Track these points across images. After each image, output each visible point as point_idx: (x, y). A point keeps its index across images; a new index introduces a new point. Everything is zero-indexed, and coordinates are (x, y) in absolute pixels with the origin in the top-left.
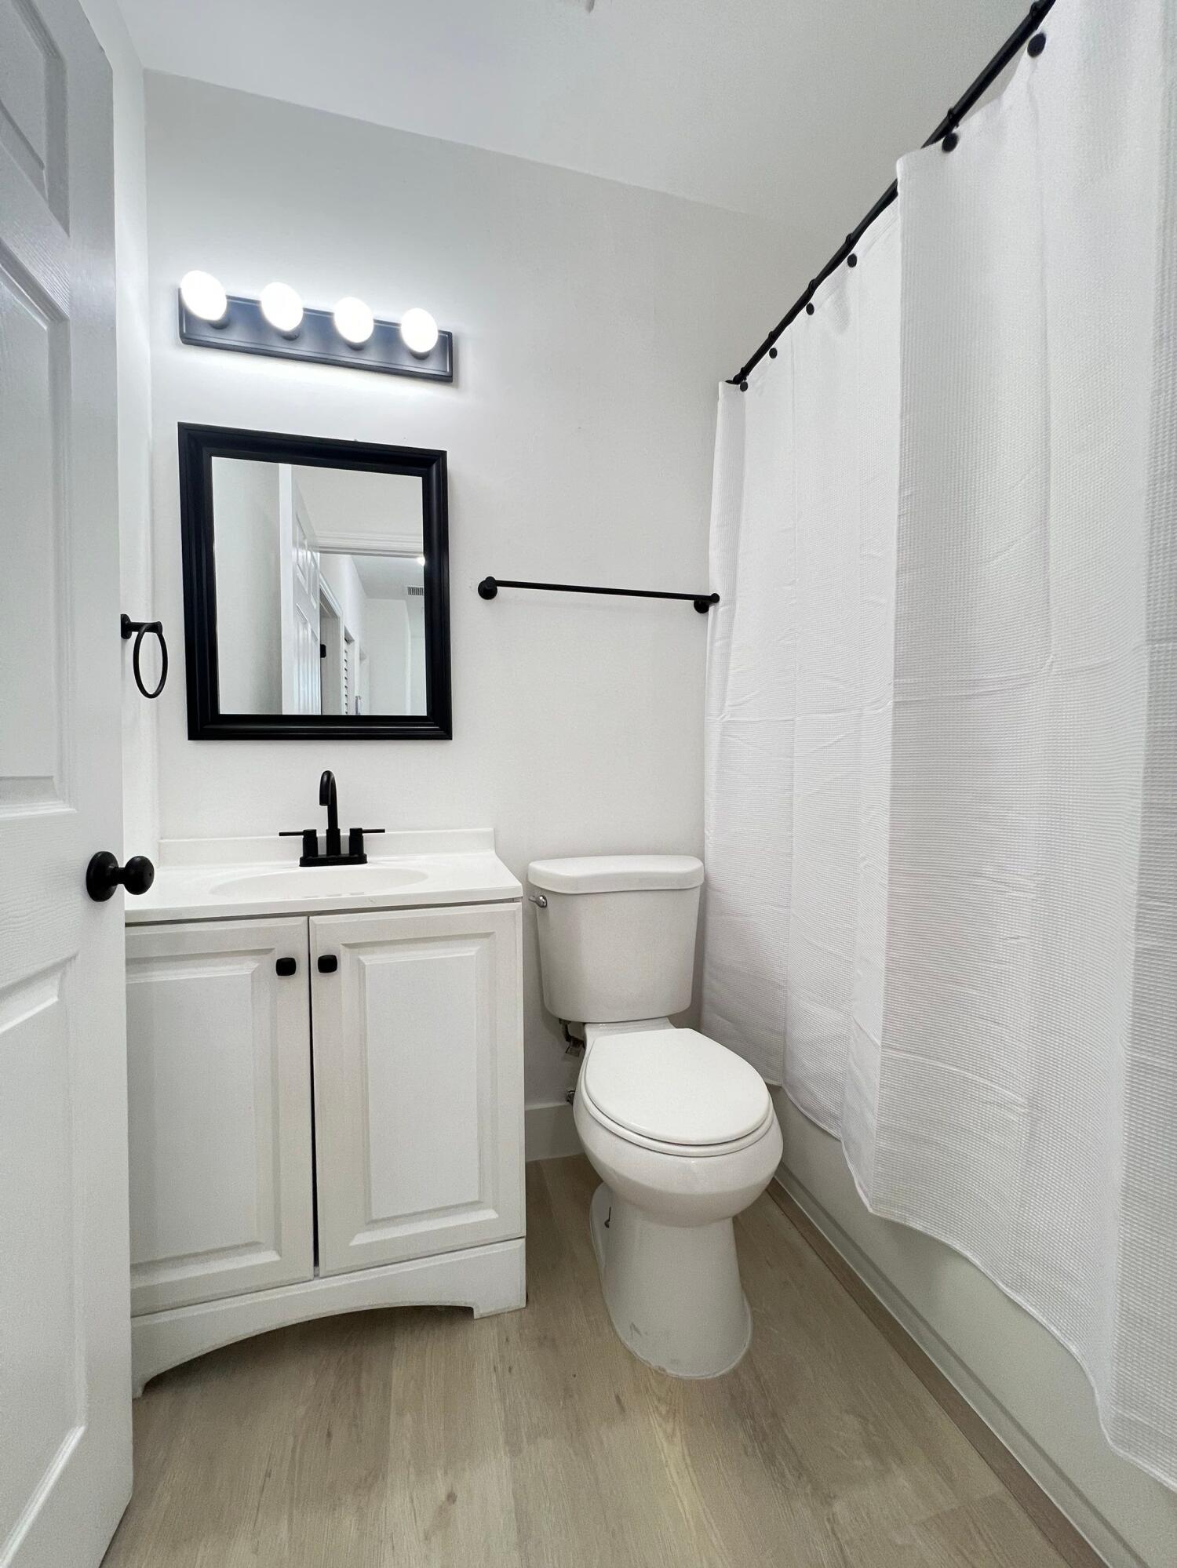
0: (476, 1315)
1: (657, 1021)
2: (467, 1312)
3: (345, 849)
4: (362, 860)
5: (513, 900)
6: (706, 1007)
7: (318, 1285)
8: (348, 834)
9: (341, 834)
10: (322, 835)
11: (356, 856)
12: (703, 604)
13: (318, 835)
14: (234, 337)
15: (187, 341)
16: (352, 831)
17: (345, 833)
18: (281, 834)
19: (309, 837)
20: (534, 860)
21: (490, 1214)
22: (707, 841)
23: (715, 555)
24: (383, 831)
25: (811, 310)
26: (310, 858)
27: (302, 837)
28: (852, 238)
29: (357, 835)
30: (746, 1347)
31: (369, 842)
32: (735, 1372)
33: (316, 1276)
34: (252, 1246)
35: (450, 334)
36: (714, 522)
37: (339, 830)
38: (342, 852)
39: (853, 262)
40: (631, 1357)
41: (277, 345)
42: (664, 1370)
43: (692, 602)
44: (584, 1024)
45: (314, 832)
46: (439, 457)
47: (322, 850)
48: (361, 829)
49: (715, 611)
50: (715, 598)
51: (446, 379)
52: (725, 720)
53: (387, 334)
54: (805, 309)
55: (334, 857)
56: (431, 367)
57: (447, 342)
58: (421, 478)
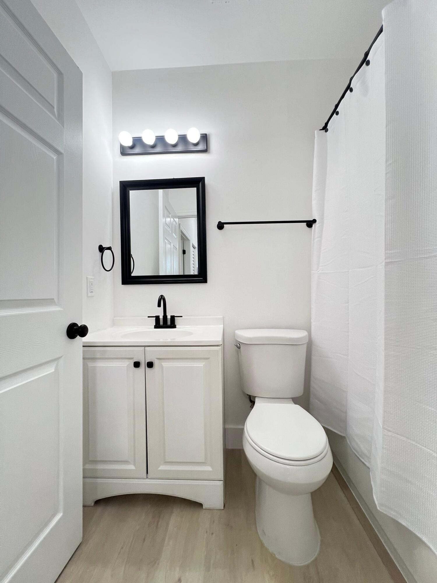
0: (204, 507)
1: (286, 400)
2: (200, 505)
3: (169, 323)
4: (174, 327)
5: (218, 346)
6: (312, 396)
7: (148, 481)
8: (170, 317)
9: (168, 317)
10: (161, 317)
11: (172, 325)
12: (310, 224)
13: (160, 317)
14: (137, 150)
15: (123, 154)
16: (171, 316)
17: (169, 317)
18: (148, 317)
19: (157, 318)
20: (237, 330)
21: (209, 468)
22: (312, 324)
23: (314, 203)
24: (182, 317)
25: (351, 90)
26: (158, 326)
27: (155, 318)
28: (367, 53)
29: (173, 318)
30: (315, 556)
31: (177, 321)
32: (307, 567)
33: (147, 478)
34: (126, 462)
35: (206, 134)
36: (314, 188)
37: (167, 316)
38: (168, 324)
39: (368, 63)
40: (262, 545)
41: (149, 150)
42: (275, 555)
43: (305, 224)
44: (256, 397)
45: (159, 316)
46: (202, 180)
47: (161, 323)
48: (174, 316)
49: (315, 227)
50: (314, 221)
51: (205, 151)
52: (319, 272)
53: (183, 139)
54: (349, 90)
55: (165, 326)
56: (200, 147)
57: (205, 138)
58: (196, 188)
